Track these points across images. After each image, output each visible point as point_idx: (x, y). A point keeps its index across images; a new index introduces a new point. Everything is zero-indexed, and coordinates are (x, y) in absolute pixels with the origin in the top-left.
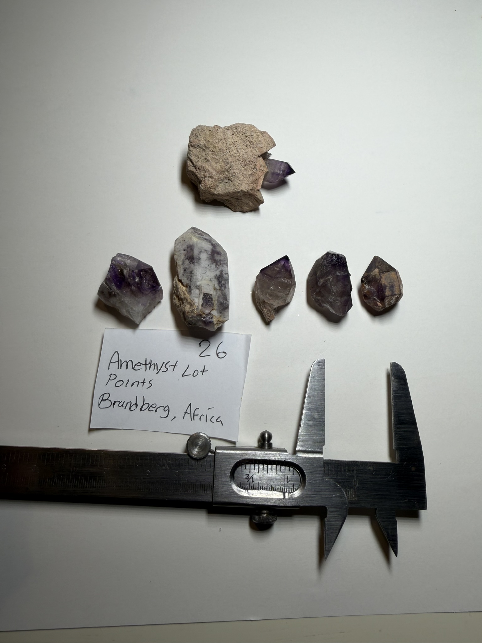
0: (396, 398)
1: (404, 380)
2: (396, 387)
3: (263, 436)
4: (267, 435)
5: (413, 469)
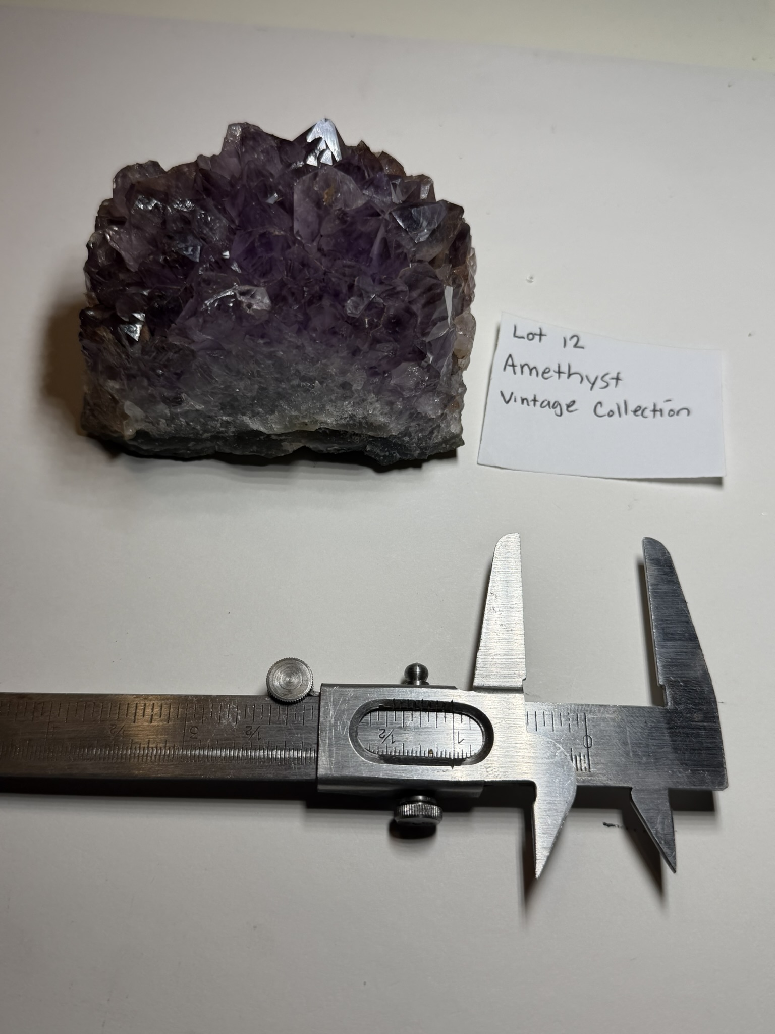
0: (656, 596)
1: (668, 566)
2: (655, 578)
3: (410, 671)
4: (418, 670)
5: (698, 716)
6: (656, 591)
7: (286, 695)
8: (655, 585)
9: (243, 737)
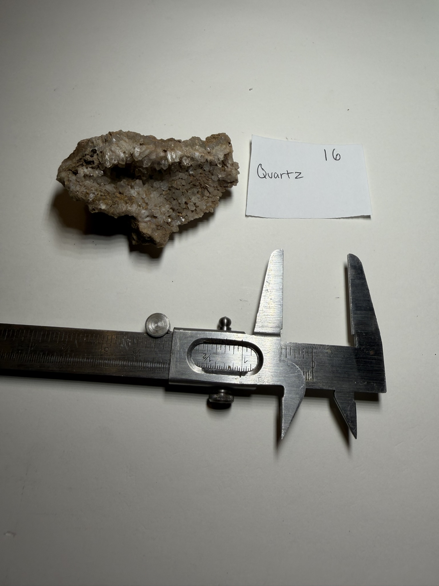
0: (353, 286)
1: (360, 270)
2: (353, 276)
3: (222, 321)
4: (226, 321)
5: (372, 353)
6: (353, 283)
7: (154, 333)
8: (353, 280)
9: (131, 354)
